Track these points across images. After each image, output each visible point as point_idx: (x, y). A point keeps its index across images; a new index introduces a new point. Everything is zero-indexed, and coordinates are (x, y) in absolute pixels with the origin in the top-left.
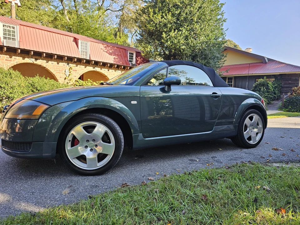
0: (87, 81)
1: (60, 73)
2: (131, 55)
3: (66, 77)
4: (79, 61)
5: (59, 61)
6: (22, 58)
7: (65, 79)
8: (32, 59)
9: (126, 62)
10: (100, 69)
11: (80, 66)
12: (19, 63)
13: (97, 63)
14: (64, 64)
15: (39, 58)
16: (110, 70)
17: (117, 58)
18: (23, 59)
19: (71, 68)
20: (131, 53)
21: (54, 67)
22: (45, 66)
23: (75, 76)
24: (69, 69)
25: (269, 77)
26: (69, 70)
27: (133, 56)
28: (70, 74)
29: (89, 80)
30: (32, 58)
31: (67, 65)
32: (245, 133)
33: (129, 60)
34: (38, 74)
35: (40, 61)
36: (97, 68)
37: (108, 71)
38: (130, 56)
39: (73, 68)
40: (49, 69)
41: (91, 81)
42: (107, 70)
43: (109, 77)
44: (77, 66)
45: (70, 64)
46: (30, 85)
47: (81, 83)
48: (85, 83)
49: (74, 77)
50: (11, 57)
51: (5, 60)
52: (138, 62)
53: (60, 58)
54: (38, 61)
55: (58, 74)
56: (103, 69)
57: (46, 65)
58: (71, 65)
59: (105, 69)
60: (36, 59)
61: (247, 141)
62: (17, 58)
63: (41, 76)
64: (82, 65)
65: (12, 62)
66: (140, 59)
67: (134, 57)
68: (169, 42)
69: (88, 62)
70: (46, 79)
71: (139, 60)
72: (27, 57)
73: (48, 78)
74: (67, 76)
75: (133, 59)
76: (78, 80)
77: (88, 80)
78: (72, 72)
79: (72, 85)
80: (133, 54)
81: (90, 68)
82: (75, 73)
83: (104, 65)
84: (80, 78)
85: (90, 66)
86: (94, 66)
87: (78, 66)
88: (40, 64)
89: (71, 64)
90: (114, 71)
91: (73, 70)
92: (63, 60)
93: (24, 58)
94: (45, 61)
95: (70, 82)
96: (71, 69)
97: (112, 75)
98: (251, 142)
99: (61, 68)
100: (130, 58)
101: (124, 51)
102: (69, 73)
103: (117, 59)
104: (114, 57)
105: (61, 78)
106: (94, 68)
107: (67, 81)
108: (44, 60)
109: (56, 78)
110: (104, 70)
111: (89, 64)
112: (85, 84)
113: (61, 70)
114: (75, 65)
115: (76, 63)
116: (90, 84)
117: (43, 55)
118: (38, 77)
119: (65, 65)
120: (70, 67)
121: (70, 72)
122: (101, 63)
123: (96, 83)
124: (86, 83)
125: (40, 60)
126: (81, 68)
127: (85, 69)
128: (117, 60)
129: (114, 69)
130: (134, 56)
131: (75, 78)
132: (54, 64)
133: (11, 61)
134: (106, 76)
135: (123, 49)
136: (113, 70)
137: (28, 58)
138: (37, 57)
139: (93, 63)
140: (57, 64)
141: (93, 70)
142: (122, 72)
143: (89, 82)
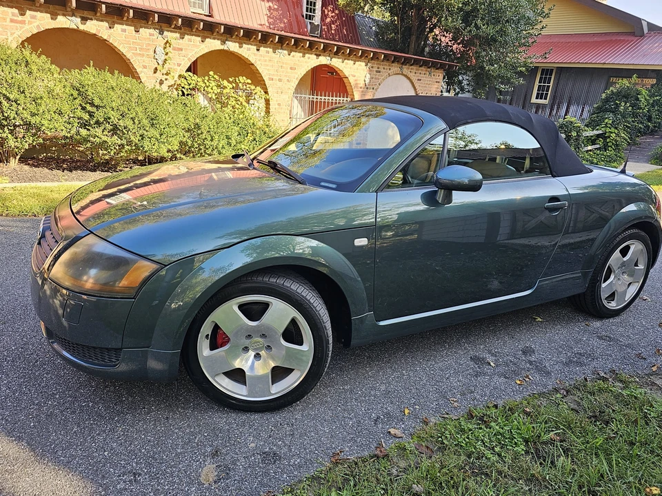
0: (207, 78)
1: (143, 55)
3: (156, 65)
4: (188, 25)
5: (139, 26)
6: (49, 15)
7: (155, 73)
8: (73, 18)
9: (297, 18)
10: (237, 44)
11: (189, 37)
12: (43, 29)
13: (230, 31)
14: (152, 31)
15: (90, 17)
16: (262, 49)
17: (276, 7)
18: (52, 19)
19: (167, 42)
21: (127, 40)
22: (105, 38)
23: (179, 65)
24: (163, 45)
25: (643, 73)
26: (165, 48)
28: (166, 59)
29: (211, 73)
30: (73, 15)
31: (160, 34)
32: (604, 285)
33: (305, 13)
34: (92, 62)
35: (94, 25)
36: (230, 43)
37: (258, 50)
38: (307, 4)
39: (173, 42)
40: (115, 44)
41: (216, 76)
42: (255, 47)
43: (258, 68)
44: (183, 38)
45: (166, 33)
46: (75, 93)
47: (194, 82)
48: (203, 81)
49: (176, 67)
50: (23, 14)
51: (8, 20)
52: (328, 20)
53: (143, 17)
54: (89, 22)
55: (140, 58)
56: (244, 45)
57: (109, 36)
58: (169, 35)
59: (250, 46)
60: (84, 19)
61: (605, 302)
62: (38, 14)
63: (100, 66)
64: (196, 36)
65: (27, 27)
66: (333, 12)
67: (317, 7)
69: (210, 29)
70: (112, 73)
71: (330, 13)
72: (62, 12)
73: (116, 72)
74: (161, 63)
75: (314, 10)
76: (186, 74)
77: (209, 75)
78: (172, 53)
79: (171, 86)
81: (213, 44)
82: (179, 54)
83: (249, 35)
84: (189, 70)
85: (214, 39)
86: (224, 38)
87: (186, 37)
88: (93, 31)
89: (168, 31)
90: (271, 50)
91: (174, 49)
92: (150, 23)
93: (54, 16)
94: (105, 24)
95: (166, 79)
96: (168, 45)
97: (265, 61)
98: (613, 305)
99: (144, 42)
100: (307, 8)
102: (163, 57)
103: (277, 10)
104: (268, 5)
105: (145, 70)
106: (223, 42)
107: (159, 75)
108: (102, 21)
109: (133, 67)
110: (249, 49)
111: (213, 33)
112: (203, 85)
113: (145, 47)
114: (178, 35)
115: (180, 28)
116: (214, 84)
117: (101, 9)
118: (91, 69)
119: (153, 35)
120: (166, 39)
121: (167, 54)
122: (242, 31)
123: (229, 82)
124: (206, 81)
125: (94, 22)
126: (192, 43)
127: (203, 45)
128: (275, 13)
129: (272, 46)
130: (317, 4)
131: (179, 68)
132: (127, 33)
133: (23, 22)
134: (253, 64)
136: (268, 49)
137: (64, 15)
138: (86, 14)
139: (222, 30)
140: (134, 32)
141: (222, 47)
142: (289, 55)
143: (212, 79)
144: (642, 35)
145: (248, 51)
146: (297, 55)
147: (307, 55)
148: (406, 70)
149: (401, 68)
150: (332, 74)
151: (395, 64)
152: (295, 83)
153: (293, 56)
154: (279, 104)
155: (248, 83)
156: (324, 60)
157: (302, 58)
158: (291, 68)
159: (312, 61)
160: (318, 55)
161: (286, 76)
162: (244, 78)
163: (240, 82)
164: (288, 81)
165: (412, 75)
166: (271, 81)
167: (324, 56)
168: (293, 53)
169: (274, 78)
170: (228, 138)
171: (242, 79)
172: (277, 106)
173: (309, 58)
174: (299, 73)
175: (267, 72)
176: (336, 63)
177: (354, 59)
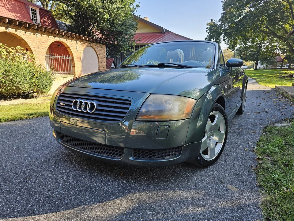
2: (33, 12)
10: (14, 30)
13: (11, 23)
16: (27, 32)
20: (34, 9)
27: (36, 13)
29: (1, 44)
33: (32, 18)
36: (10, 29)
37: (26, 33)
38: (32, 14)
41: (4, 46)
42: (24, 32)
43: (27, 42)
56: (18, 30)
67: (37, 15)
68: (86, 3)
75: (36, 17)
80: (36, 11)
81: (1, 29)
85: (1, 26)
86: (6, 26)
97: (30, 38)
100: (32, 16)
101: (23, 5)
106: (7, 28)
110: (21, 32)
111: (0, 23)
116: (3, 50)
122: (18, 22)
123: (13, 49)
129: (32, 31)
134: (23, 40)
135: (22, 3)
136: (31, 33)
139: (7, 21)
141: (6, 31)
142: (41, 36)
143: (3, 47)
144: (164, 33)
145: (20, 33)
146: (45, 36)
147: (50, 36)
148: (92, 44)
149: (90, 44)
150: (60, 46)
151: (88, 42)
152: (46, 49)
153: (43, 36)
154: (40, 60)
155: (23, 50)
156: (57, 39)
157: (48, 38)
158: (43, 42)
159: (52, 39)
160: (55, 37)
161: (41, 46)
162: (20, 47)
163: (18, 49)
164: (42, 48)
165: (94, 47)
166: (34, 49)
167: (57, 37)
168: (43, 35)
169: (35, 47)
170: (25, 77)
171: (19, 47)
172: (39, 61)
173: (51, 38)
174: (47, 45)
175: (31, 44)
176: (63, 40)
177: (71, 39)
